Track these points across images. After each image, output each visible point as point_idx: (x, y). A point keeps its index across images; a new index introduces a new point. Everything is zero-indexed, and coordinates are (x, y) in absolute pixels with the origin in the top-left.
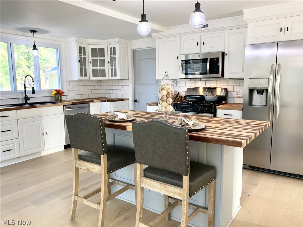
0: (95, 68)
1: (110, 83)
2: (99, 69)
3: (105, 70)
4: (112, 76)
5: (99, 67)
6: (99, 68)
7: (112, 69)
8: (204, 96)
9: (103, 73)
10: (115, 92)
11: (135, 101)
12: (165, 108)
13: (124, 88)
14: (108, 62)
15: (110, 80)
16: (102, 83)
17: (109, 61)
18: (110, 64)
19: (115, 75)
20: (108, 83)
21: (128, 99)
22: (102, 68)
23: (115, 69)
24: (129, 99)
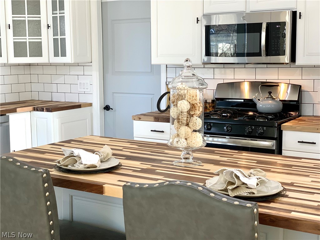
0: (20, 39)
1: (52, 70)
2: (28, 41)
3: (41, 42)
4: (56, 55)
5: (27, 37)
6: (27, 39)
7: (55, 40)
8: (255, 100)
9: (37, 50)
10: (61, 88)
11: (105, 108)
12: (185, 140)
13: (82, 80)
14: (48, 27)
15: (51, 65)
16: (33, 70)
17: (51, 24)
18: (51, 30)
19: (64, 54)
20: (47, 70)
21: (91, 105)
22: (35, 39)
23: (63, 41)
24: (93, 104)
